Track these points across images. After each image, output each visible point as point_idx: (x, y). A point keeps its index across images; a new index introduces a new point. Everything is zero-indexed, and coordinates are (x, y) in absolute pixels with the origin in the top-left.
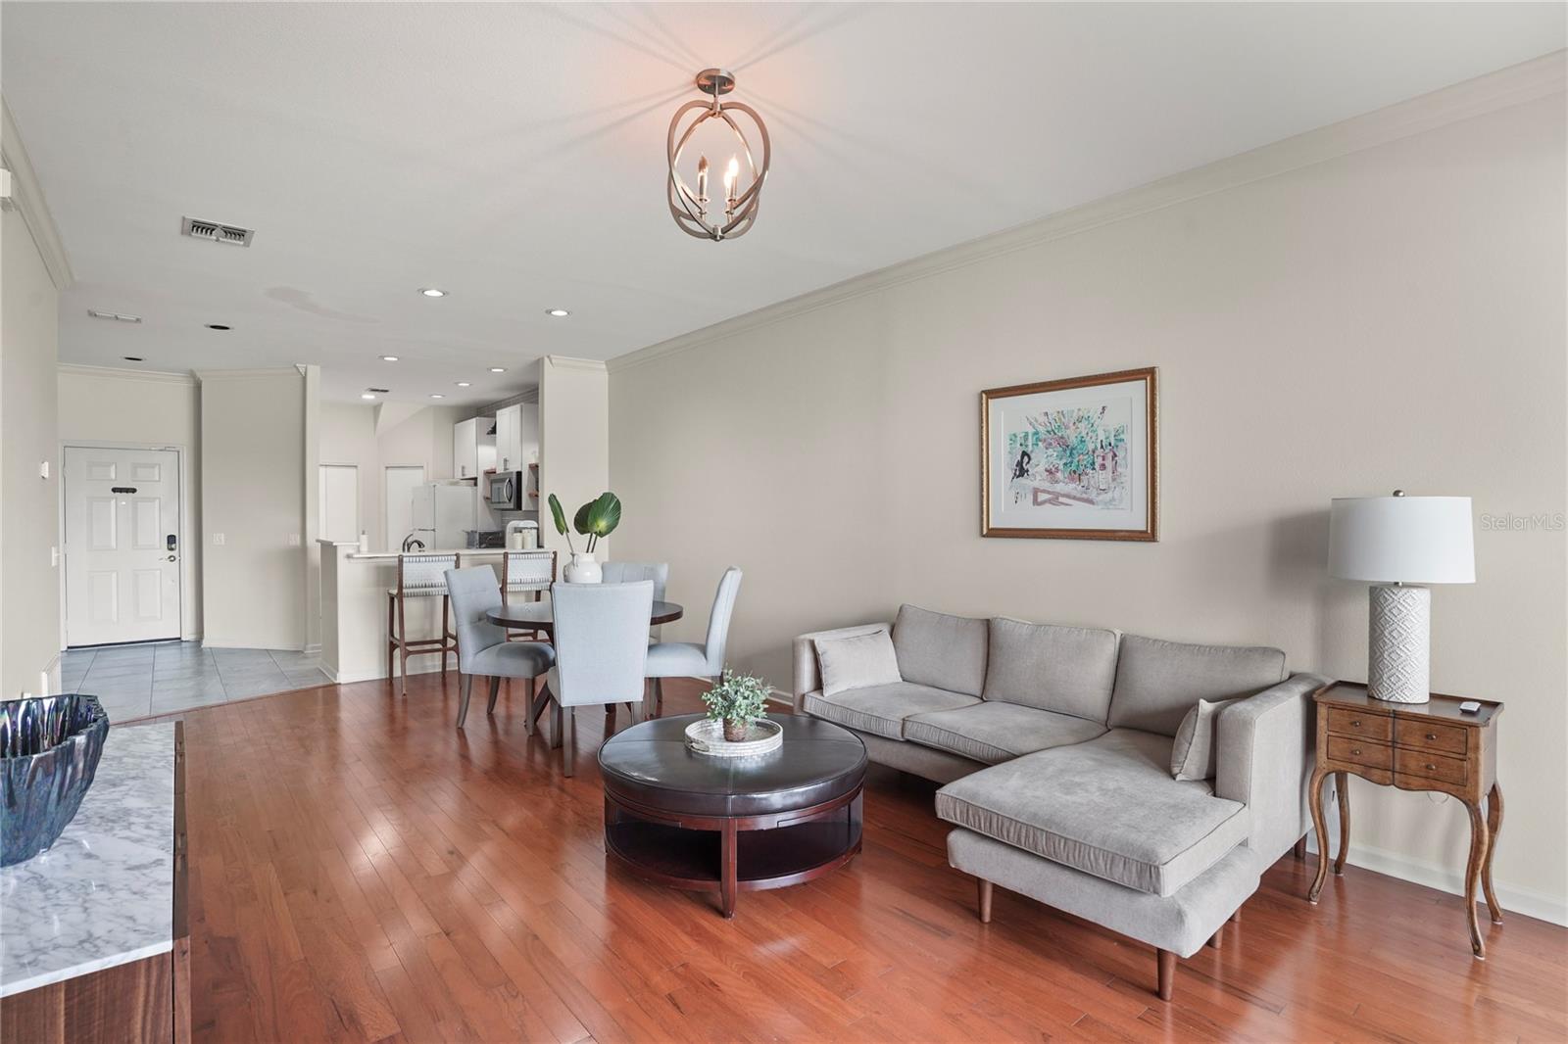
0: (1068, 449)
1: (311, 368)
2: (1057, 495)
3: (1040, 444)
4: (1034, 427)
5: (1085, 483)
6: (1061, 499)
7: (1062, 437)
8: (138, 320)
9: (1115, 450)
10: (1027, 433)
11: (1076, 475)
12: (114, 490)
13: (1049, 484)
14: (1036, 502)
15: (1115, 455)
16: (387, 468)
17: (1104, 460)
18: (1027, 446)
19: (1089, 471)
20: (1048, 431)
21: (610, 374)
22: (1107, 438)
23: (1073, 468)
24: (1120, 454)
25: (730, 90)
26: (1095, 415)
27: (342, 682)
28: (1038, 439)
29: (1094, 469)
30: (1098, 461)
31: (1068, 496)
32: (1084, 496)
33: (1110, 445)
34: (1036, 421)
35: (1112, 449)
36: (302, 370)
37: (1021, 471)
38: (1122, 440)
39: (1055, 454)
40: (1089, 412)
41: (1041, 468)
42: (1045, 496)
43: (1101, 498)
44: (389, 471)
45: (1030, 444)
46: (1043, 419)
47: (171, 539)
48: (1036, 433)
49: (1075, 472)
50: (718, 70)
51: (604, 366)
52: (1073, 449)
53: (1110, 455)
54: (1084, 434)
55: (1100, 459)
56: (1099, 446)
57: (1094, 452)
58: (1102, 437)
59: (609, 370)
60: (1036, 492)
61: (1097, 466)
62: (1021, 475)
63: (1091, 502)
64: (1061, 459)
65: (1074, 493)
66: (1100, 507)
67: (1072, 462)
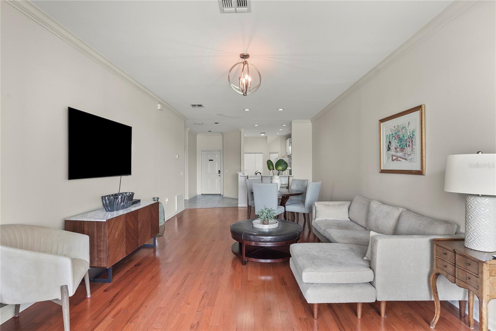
0: (400, 140)
1: (242, 129)
2: (398, 157)
3: (393, 138)
4: (392, 132)
5: (404, 152)
6: (399, 159)
7: (399, 135)
8: (202, 124)
9: (412, 139)
10: (390, 134)
11: (402, 149)
12: (209, 160)
13: (396, 153)
14: (393, 160)
15: (412, 141)
16: (270, 153)
17: (409, 143)
18: (390, 139)
19: (405, 147)
20: (395, 133)
21: (312, 123)
22: (410, 134)
23: (402, 147)
24: (414, 141)
25: (248, 58)
26: (407, 125)
27: (239, 207)
28: (393, 137)
29: (407, 147)
30: (408, 143)
31: (400, 157)
32: (404, 157)
33: (411, 137)
34: (392, 129)
35: (411, 138)
36: (240, 130)
37: (389, 149)
38: (414, 135)
39: (397, 142)
40: (405, 125)
41: (393, 147)
42: (394, 158)
43: (409, 157)
44: (271, 154)
45: (391, 138)
46: (394, 129)
47: (219, 171)
48: (392, 134)
49: (402, 148)
50: (244, 54)
51: (310, 121)
52: (401, 139)
53: (411, 141)
54: (404, 134)
55: (408, 142)
56: (408, 138)
57: (407, 140)
58: (409, 134)
59: (311, 122)
60: (393, 156)
61: (407, 146)
62: (389, 150)
63: (406, 159)
64: (398, 143)
65: (402, 156)
66: (408, 161)
67: (401, 145)
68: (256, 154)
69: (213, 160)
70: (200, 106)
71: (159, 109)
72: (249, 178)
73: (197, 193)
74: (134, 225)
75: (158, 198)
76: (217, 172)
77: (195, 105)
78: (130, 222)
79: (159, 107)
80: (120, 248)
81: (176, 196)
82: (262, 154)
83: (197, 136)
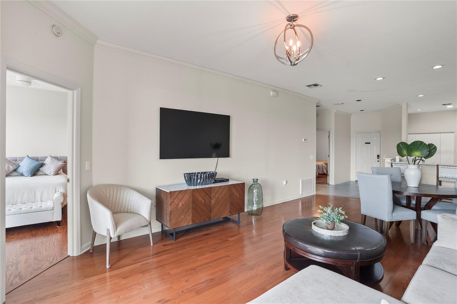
1: (403, 103)
8: (342, 103)
12: (366, 143)
36: (401, 105)
47: (378, 156)
68: (441, 134)
69: (370, 143)
70: (316, 85)
71: (272, 96)
72: (393, 166)
73: (350, 179)
74: (204, 200)
75: (257, 180)
76: (376, 157)
77: (310, 86)
78: (199, 197)
79: (272, 93)
80: (185, 216)
81: (301, 180)
82: (453, 134)
83: (352, 117)
